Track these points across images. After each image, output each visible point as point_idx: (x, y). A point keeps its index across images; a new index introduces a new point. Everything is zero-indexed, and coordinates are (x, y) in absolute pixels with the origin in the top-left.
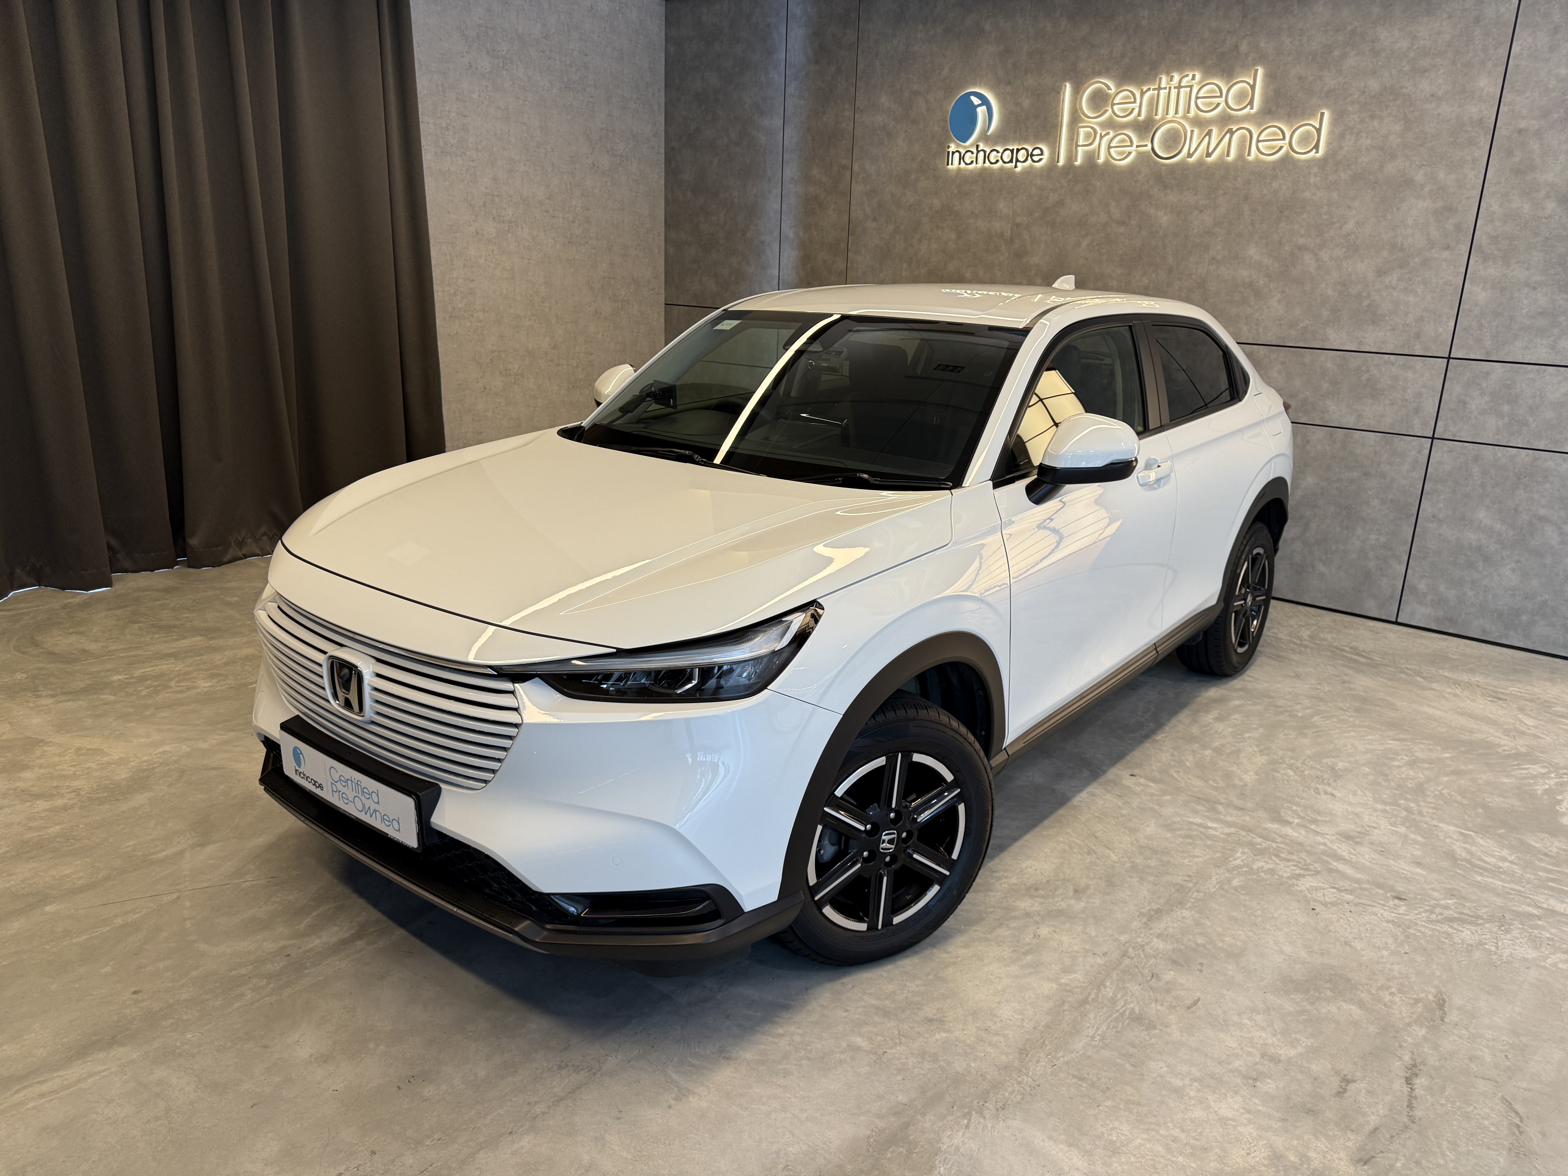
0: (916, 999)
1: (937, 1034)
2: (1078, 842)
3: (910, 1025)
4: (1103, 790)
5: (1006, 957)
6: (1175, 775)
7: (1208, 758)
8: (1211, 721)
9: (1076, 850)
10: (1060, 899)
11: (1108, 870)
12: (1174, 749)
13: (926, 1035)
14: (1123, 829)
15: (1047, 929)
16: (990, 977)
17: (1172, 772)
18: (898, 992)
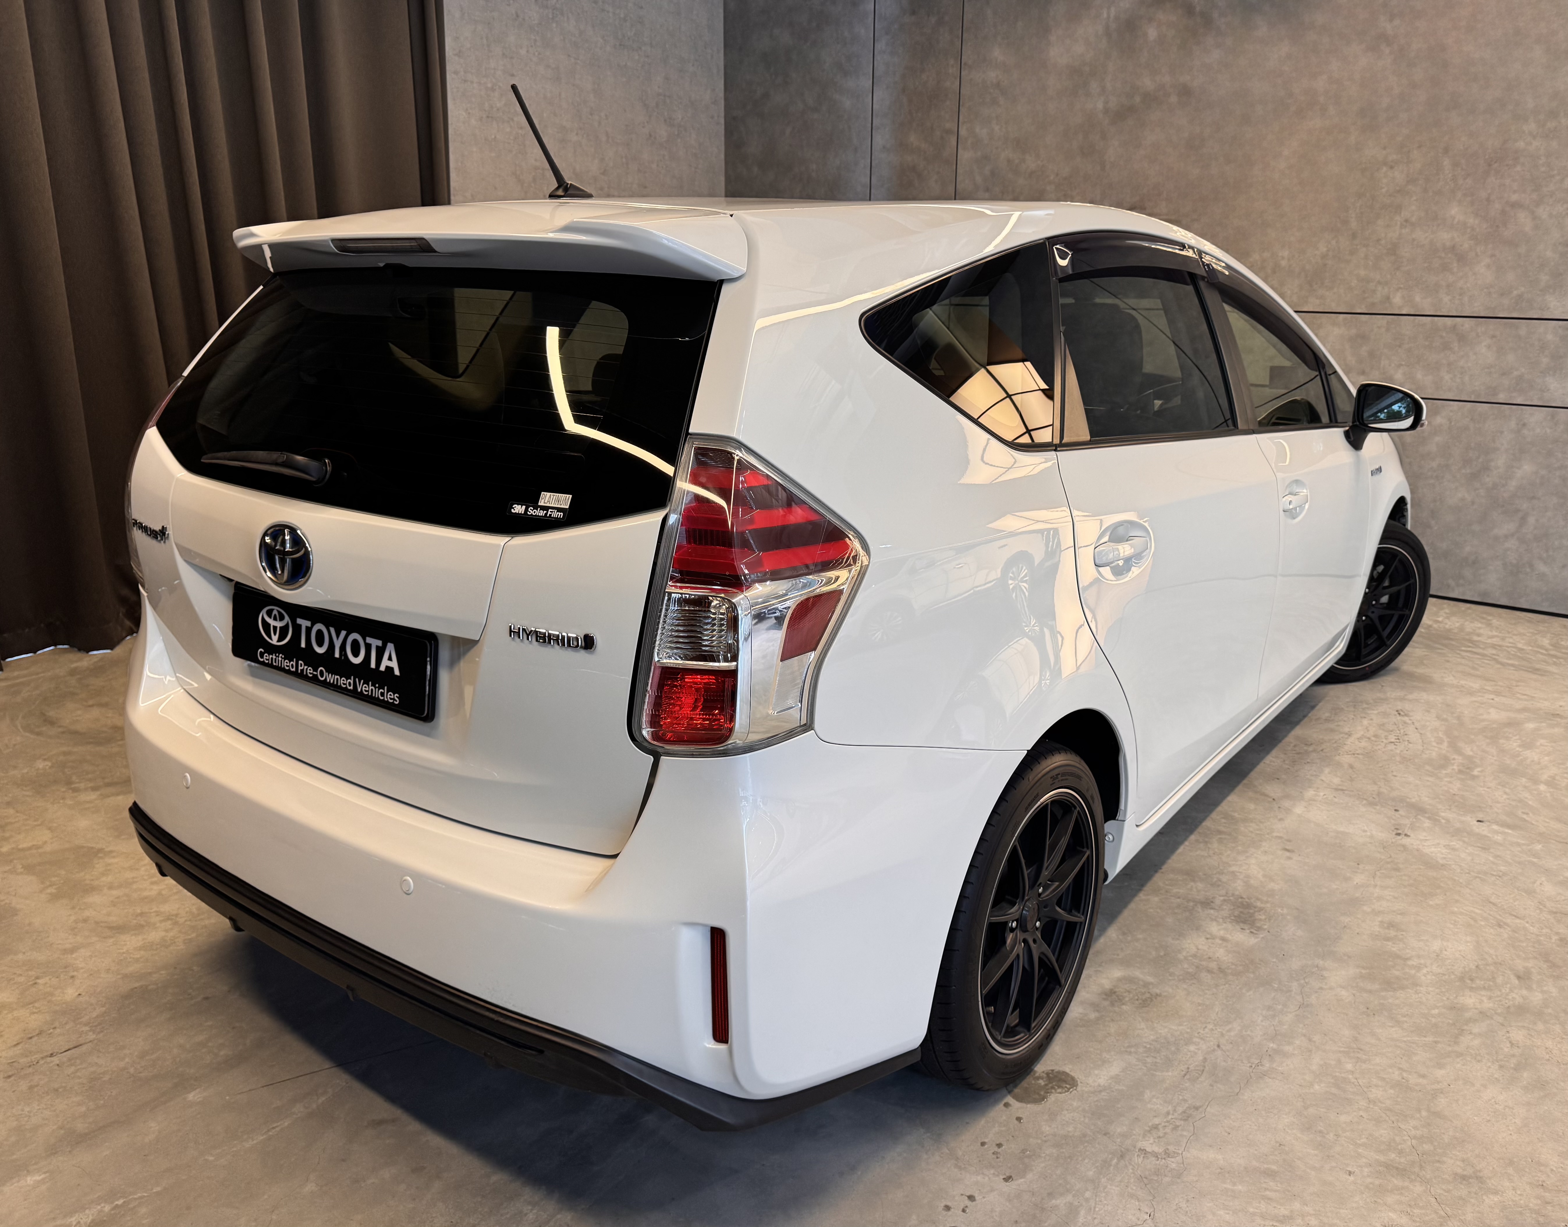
0: (1427, 1147)
1: (1484, 1197)
2: (1477, 911)
3: (1444, 1187)
4: (1461, 843)
5: (1496, 1076)
6: (1525, 816)
7: (1548, 795)
8: (1517, 749)
9: (1483, 923)
10: (1508, 990)
11: (1536, 945)
12: (1503, 786)
13: (1473, 1201)
14: (1516, 891)
15: (1520, 1032)
16: (1497, 1106)
17: (1519, 813)
18: (1397, 1139)
